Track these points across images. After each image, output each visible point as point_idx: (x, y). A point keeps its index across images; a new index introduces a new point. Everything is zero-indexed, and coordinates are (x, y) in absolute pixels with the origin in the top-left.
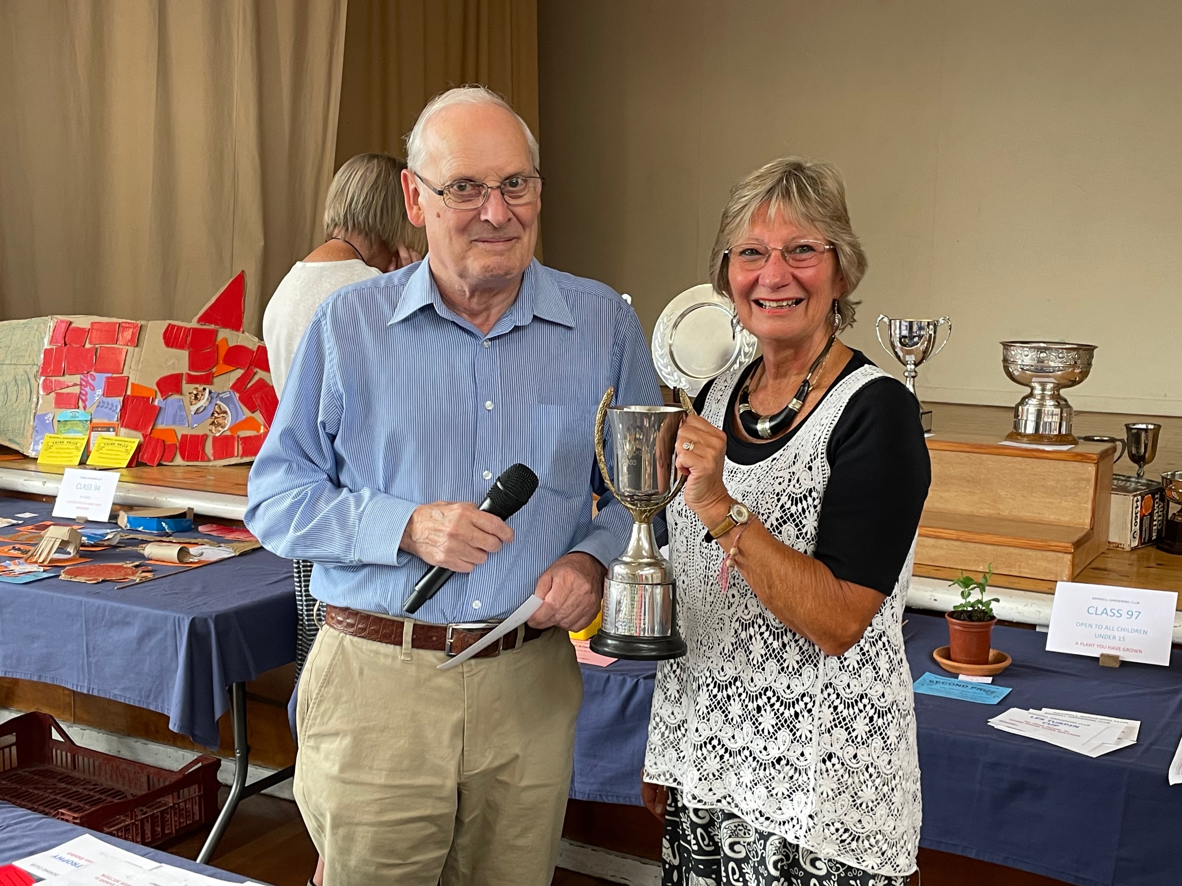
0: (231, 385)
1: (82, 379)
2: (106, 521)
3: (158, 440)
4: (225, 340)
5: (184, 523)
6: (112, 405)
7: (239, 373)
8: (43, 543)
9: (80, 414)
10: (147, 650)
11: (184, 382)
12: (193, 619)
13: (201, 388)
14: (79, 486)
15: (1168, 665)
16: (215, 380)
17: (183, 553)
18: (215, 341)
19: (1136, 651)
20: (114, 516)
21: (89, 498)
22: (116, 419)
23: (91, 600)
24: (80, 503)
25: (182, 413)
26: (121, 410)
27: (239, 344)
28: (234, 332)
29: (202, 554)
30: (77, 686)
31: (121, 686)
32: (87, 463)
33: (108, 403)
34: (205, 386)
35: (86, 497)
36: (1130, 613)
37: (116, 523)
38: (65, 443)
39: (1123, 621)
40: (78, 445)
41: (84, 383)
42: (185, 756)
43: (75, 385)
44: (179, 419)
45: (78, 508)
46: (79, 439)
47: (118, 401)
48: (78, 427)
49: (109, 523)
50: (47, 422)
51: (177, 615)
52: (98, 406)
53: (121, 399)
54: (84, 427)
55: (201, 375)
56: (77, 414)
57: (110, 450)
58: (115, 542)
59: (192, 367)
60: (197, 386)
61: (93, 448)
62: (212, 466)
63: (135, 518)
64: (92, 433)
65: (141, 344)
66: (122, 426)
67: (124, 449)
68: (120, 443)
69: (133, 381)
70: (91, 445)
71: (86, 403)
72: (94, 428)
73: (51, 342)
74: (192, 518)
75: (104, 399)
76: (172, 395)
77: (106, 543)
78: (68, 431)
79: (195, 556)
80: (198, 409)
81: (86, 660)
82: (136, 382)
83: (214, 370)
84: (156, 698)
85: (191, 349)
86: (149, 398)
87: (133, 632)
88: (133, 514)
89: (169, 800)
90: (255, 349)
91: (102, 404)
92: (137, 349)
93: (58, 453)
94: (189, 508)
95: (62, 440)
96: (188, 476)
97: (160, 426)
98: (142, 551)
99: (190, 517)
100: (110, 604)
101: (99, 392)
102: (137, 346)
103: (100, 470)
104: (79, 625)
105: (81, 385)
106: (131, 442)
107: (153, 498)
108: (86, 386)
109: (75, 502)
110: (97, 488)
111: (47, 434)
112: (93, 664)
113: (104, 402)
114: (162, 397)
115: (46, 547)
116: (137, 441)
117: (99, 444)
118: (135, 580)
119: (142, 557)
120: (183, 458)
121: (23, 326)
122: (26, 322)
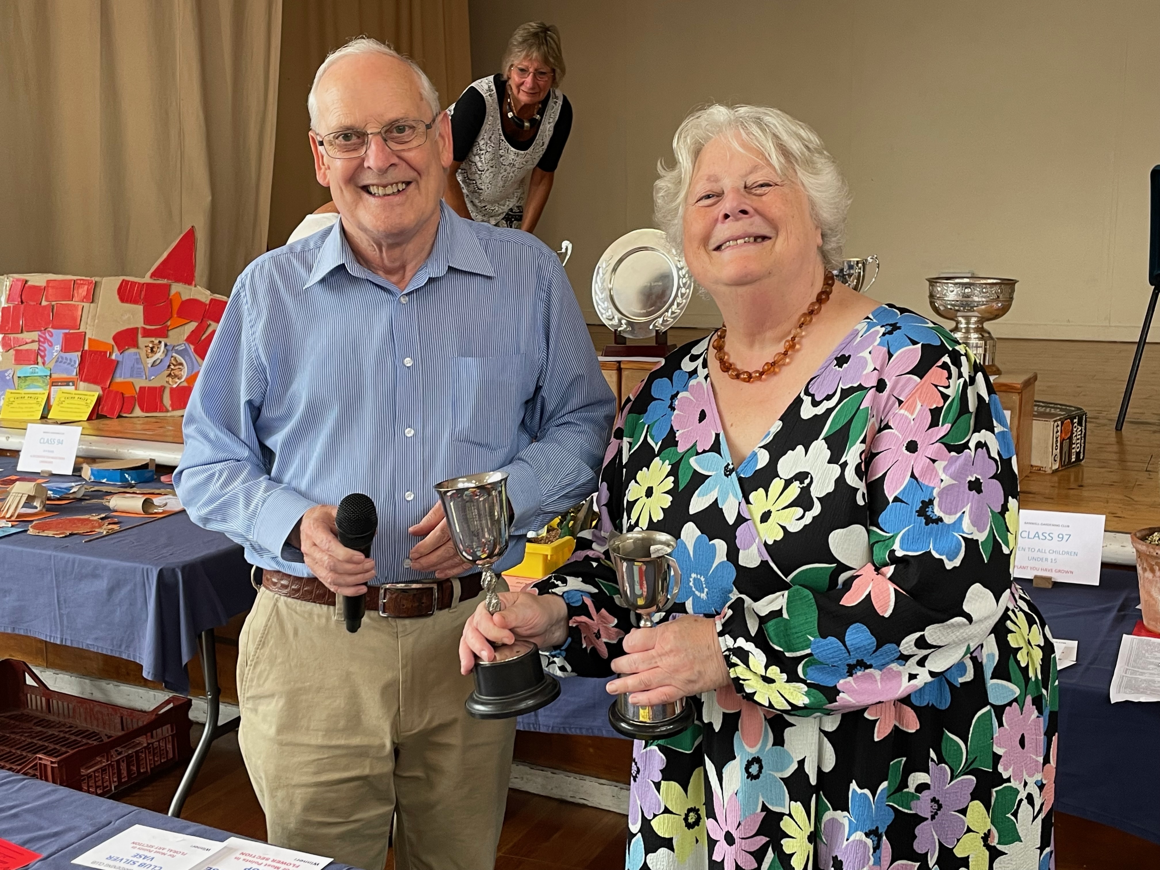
0: (185, 338)
1: (39, 336)
2: (71, 473)
3: (117, 392)
4: (178, 294)
5: (147, 474)
6: (71, 360)
7: (193, 325)
8: (10, 499)
9: (40, 370)
10: (117, 601)
11: (140, 336)
12: (161, 571)
13: (156, 342)
14: (42, 441)
15: (1098, 584)
16: (171, 333)
17: (148, 504)
18: (169, 295)
19: (1067, 572)
20: (77, 469)
21: (52, 452)
22: (75, 373)
23: (60, 554)
24: (44, 457)
25: (139, 366)
26: (79, 365)
27: (192, 297)
28: (187, 286)
29: (166, 505)
30: (50, 636)
31: (94, 636)
32: (49, 417)
33: (66, 359)
34: (161, 339)
35: (49, 451)
36: (1061, 536)
37: (80, 476)
38: (26, 398)
39: (1054, 545)
40: (39, 400)
41: (42, 339)
42: (157, 696)
43: (33, 341)
44: (136, 372)
45: (42, 462)
46: (40, 394)
47: (75, 356)
48: (39, 382)
49: (73, 475)
50: (8, 378)
51: (146, 567)
52: (56, 362)
53: (79, 354)
54: (44, 382)
55: (155, 329)
56: (37, 370)
57: (71, 404)
58: (79, 495)
59: (147, 321)
60: (153, 339)
61: (53, 402)
62: (171, 417)
63: (98, 471)
64: (53, 387)
65: (96, 301)
66: (81, 380)
67: (83, 403)
68: (80, 396)
69: (90, 337)
70: (52, 400)
71: (46, 359)
72: (54, 383)
73: (8, 300)
74: (154, 468)
75: (63, 354)
76: (128, 349)
77: (71, 496)
78: (29, 387)
79: (160, 507)
80: (155, 362)
81: (57, 612)
82: (93, 337)
83: (169, 323)
84: (128, 647)
85: (145, 304)
86: (106, 353)
87: (102, 584)
88: (97, 466)
89: (143, 741)
90: (208, 302)
91: (60, 359)
92: (92, 305)
93: (19, 408)
94: (151, 460)
95: (23, 395)
96: (147, 427)
97: (118, 379)
98: (107, 504)
99: (152, 468)
100: (78, 557)
101: (58, 348)
102: (92, 302)
103: (62, 424)
104: (49, 578)
105: (39, 341)
106: (90, 395)
107: (115, 450)
108: (44, 343)
109: (39, 457)
110: (60, 442)
111: (8, 390)
112: (65, 616)
113: (62, 358)
114: (119, 350)
115: (13, 502)
116: (96, 395)
117: (60, 398)
118: (102, 533)
119: (107, 509)
120: (142, 410)
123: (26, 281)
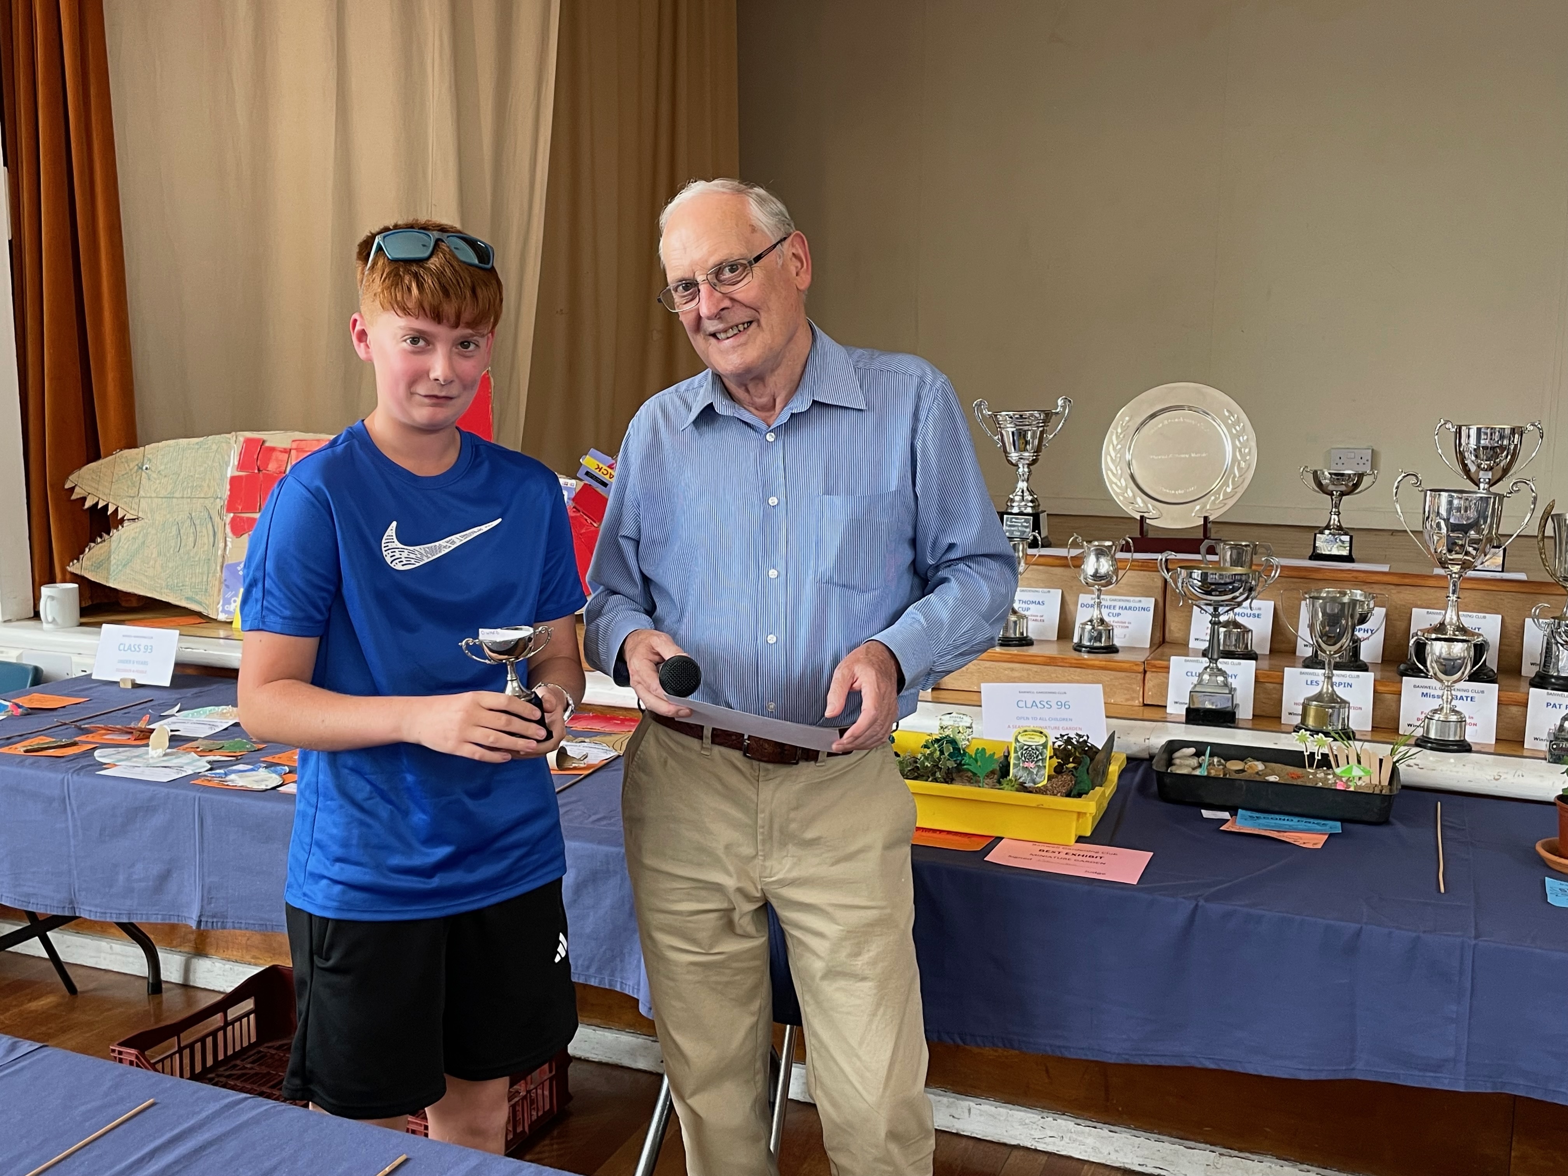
121: (197, 447)
122: (201, 442)
123: (264, 442)
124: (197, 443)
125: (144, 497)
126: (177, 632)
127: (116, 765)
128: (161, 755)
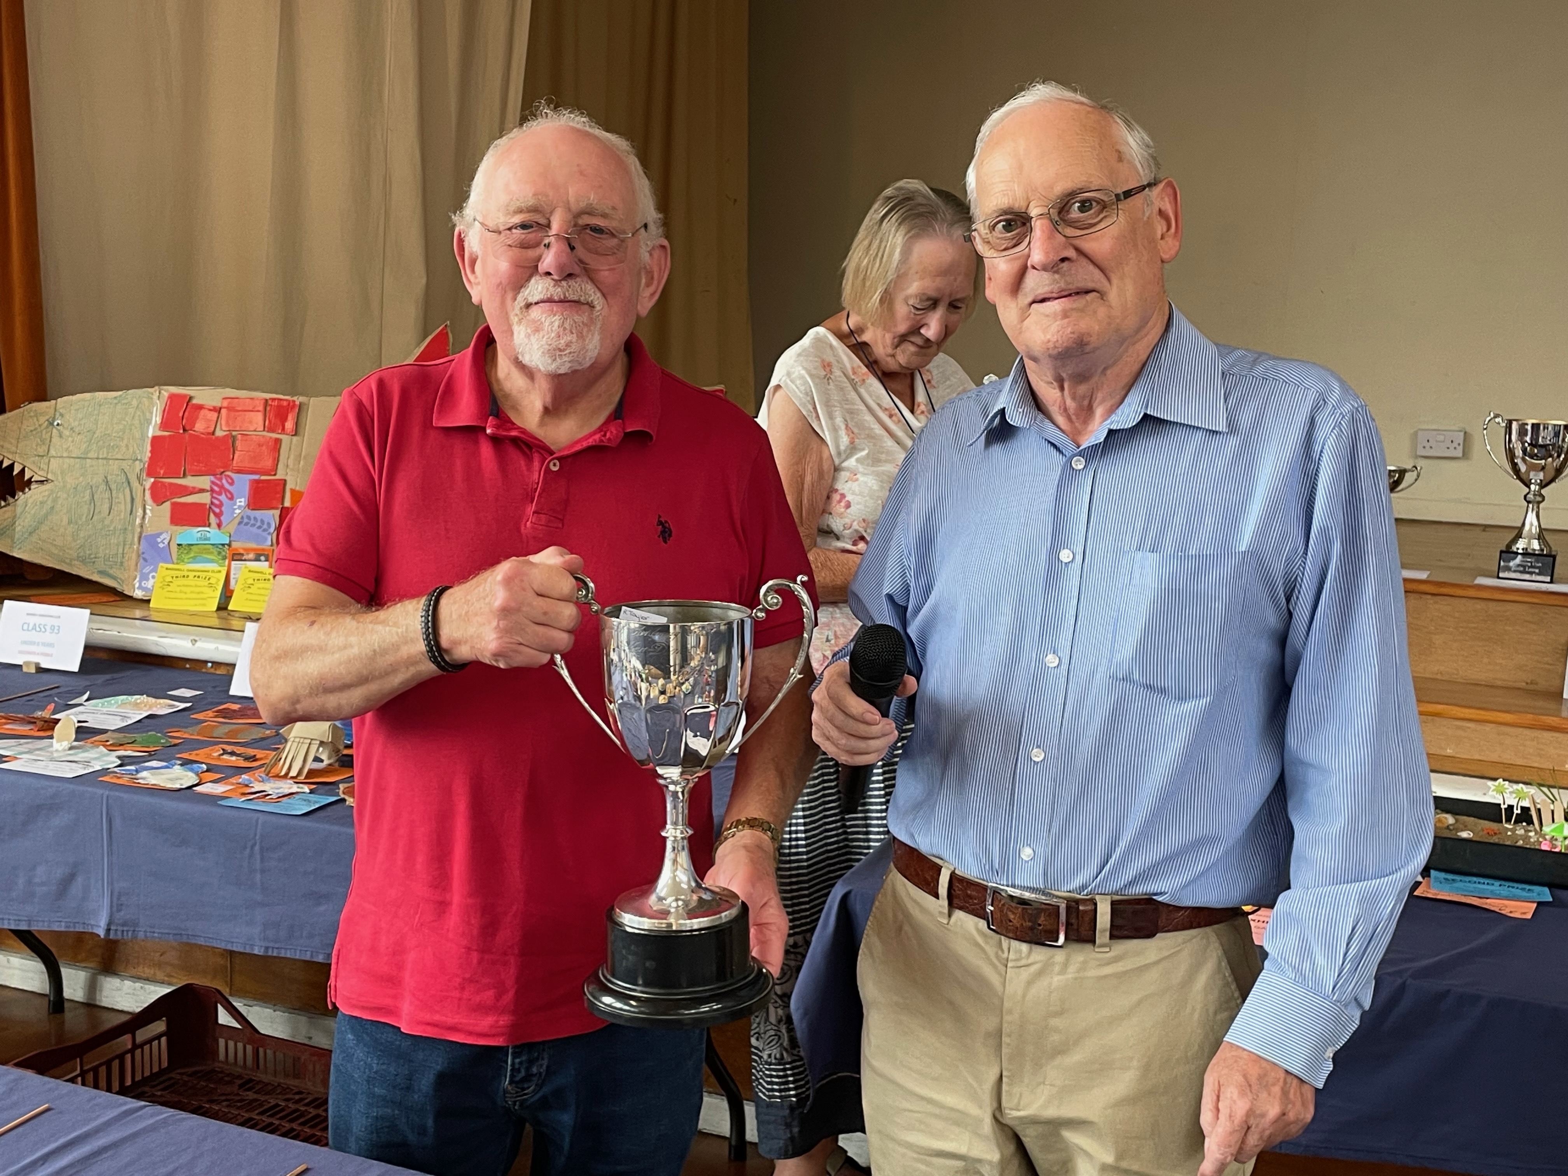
1: (213, 483)
6: (262, 522)
9: (214, 535)
22: (269, 542)
32: (230, 608)
33: (255, 519)
38: (191, 577)
40: (212, 581)
41: (216, 488)
43: (202, 491)
46: (213, 571)
47: (272, 516)
48: (212, 553)
50: (161, 545)
52: (240, 523)
53: (277, 513)
54: (219, 553)
56: (208, 535)
57: (264, 588)
61: (235, 587)
64: (233, 562)
65: (301, 430)
69: (293, 486)
70: (232, 582)
71: (222, 518)
72: (237, 556)
75: (250, 512)
78: (194, 560)
82: (298, 488)
91: (246, 520)
92: (295, 438)
93: (181, 592)
95: (186, 574)
101: (241, 502)
102: (295, 434)
105: (212, 490)
108: (220, 494)
111: (161, 564)
113: (249, 518)
117: (245, 580)
121: (115, 401)
122: (120, 396)
123: (191, 398)
124: (115, 398)
125: (53, 457)
126: (87, 612)
127: (16, 758)
128: (67, 748)
